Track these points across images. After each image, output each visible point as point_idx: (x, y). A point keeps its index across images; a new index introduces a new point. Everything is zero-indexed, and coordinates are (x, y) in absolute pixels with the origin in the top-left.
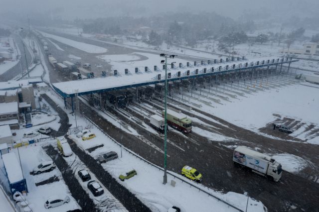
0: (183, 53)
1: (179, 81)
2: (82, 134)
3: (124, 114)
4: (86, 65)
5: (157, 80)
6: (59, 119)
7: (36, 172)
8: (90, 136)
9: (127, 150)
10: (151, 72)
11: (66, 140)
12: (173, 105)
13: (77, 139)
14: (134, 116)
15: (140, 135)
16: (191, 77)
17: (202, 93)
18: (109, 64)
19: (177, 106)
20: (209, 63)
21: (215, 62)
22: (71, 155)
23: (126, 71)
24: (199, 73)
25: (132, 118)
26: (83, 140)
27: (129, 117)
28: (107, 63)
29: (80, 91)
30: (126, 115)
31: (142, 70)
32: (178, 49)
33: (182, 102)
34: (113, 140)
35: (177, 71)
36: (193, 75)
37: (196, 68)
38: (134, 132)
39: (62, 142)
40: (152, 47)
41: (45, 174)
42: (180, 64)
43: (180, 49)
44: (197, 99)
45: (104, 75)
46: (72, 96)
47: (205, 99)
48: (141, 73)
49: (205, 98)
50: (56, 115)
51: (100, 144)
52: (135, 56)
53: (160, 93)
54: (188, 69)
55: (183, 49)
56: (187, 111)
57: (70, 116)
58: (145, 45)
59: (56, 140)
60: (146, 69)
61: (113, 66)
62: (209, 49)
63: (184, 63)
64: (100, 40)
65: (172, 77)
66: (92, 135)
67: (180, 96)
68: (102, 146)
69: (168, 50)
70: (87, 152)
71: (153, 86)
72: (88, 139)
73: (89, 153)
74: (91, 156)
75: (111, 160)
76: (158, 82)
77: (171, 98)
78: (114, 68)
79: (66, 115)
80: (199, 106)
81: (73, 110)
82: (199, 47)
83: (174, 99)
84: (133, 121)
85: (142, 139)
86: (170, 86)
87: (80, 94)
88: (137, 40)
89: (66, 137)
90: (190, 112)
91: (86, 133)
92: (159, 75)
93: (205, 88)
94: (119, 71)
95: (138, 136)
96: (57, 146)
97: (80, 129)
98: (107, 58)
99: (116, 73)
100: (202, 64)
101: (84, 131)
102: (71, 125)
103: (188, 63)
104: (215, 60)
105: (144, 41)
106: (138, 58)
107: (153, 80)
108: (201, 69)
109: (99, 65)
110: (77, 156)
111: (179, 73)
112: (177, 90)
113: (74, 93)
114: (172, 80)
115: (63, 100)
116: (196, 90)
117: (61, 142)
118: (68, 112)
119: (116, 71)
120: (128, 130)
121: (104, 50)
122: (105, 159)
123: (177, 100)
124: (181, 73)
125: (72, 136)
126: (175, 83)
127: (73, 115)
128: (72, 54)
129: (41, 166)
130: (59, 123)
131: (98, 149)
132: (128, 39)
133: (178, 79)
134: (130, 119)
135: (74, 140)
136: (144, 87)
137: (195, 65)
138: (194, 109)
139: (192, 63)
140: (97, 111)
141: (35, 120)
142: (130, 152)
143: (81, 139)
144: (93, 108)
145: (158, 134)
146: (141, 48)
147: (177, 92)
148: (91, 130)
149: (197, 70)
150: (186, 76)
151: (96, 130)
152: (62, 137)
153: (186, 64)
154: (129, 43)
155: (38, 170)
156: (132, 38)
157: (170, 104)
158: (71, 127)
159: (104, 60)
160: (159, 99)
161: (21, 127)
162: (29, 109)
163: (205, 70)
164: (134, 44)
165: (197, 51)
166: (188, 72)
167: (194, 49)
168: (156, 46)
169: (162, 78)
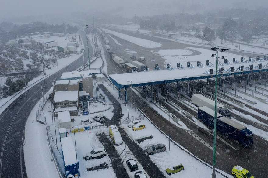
0: (238, 48)
1: (232, 76)
2: (133, 124)
3: (175, 107)
4: (140, 59)
5: (209, 75)
6: (113, 108)
7: (88, 158)
8: (140, 127)
9: (175, 144)
10: (204, 67)
11: (117, 129)
12: (225, 101)
13: (128, 128)
14: (184, 110)
15: (189, 130)
16: (244, 72)
17: (257, 90)
18: (163, 58)
19: (229, 102)
20: (265, 59)
22: (122, 144)
23: (179, 65)
24: (254, 69)
25: (182, 112)
26: (134, 130)
27: (179, 110)
28: (161, 57)
29: (133, 83)
30: (176, 108)
31: (194, 64)
32: (233, 45)
33: (235, 98)
34: (162, 133)
35: (231, 66)
36: (247, 70)
37: (251, 63)
38: (184, 126)
40: (206, 42)
41: (96, 160)
42: (234, 59)
43: (235, 44)
44: (251, 96)
45: (157, 68)
46: (126, 87)
47: (260, 96)
48: (193, 67)
49: (261, 95)
50: (110, 105)
51: (149, 136)
52: (188, 51)
53: (212, 88)
54: (242, 64)
55: (237, 44)
56: (241, 108)
57: (123, 107)
58: (199, 41)
59: (108, 129)
60: (198, 63)
61: (166, 60)
62: (266, 44)
63: (238, 58)
64: (155, 35)
65: (225, 72)
66: (142, 126)
67: (233, 92)
68: (151, 137)
69: (221, 45)
70: (136, 142)
71: (205, 80)
72: (138, 130)
73: (138, 144)
74: (140, 146)
75: (158, 152)
76: (210, 77)
77: (223, 93)
78: (167, 62)
79: (119, 105)
80: (253, 103)
81: (126, 101)
82: (255, 42)
83: (226, 94)
84: (183, 114)
85: (191, 133)
86: (222, 81)
87: (133, 86)
88: (190, 35)
89: (118, 126)
90: (243, 109)
91: (136, 123)
92: (212, 70)
93: (260, 85)
94: (171, 65)
95: (187, 130)
96: (109, 134)
97: (131, 119)
98: (161, 52)
99: (168, 67)
100: (257, 59)
101: (135, 122)
102: (123, 115)
103: (242, 58)
105: (198, 36)
106: (191, 53)
107: (204, 75)
108: (256, 65)
109: (153, 59)
110: (127, 146)
111: (232, 68)
112: (231, 86)
113: (128, 84)
114: (225, 75)
115: (118, 91)
116: (251, 86)
117: (113, 131)
118: (121, 102)
119: (168, 65)
120: (178, 123)
121: (159, 45)
122: (153, 151)
123: (230, 96)
124: (234, 69)
125: (124, 126)
126: (228, 79)
127: (126, 106)
128: (129, 48)
129: (93, 152)
130: (112, 112)
131: (148, 140)
132: (183, 34)
134: (180, 112)
135: (125, 130)
136: (196, 81)
137: (250, 60)
138: (247, 106)
139: (246, 58)
140: (149, 103)
141: (92, 108)
142: (178, 146)
143: (131, 129)
144: (144, 100)
145: (207, 129)
146: (194, 43)
147: (230, 88)
148: (142, 121)
149: (252, 66)
150: (240, 71)
151: (146, 122)
152: (115, 126)
153: (240, 60)
154: (184, 39)
155: (90, 155)
156: (186, 34)
157: (222, 99)
158: (123, 117)
159: (157, 54)
160: (211, 94)
161: (79, 114)
162: (87, 97)
163: (261, 65)
164: (188, 39)
165: (252, 47)
166: (242, 67)
167: (250, 44)
168: (210, 42)
169: (214, 73)
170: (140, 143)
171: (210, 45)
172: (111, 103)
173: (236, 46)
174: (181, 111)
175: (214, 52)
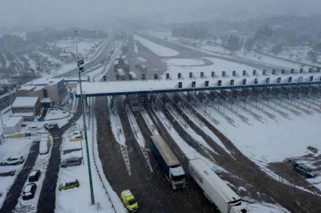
40: (228, 52)
55: (261, 56)
58: (222, 50)
76: (217, 88)
88: (216, 44)
100: (274, 73)
132: (209, 43)
137: (264, 73)
146: (216, 53)
173: (259, 58)
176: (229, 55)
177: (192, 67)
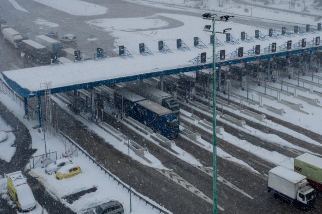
0: (249, 14)
1: (240, 65)
2: (55, 167)
3: (137, 128)
4: (67, 38)
5: (200, 64)
6: (12, 138)
8: (71, 171)
9: (141, 198)
10: (189, 49)
11: (24, 180)
12: (230, 110)
13: (46, 176)
14: (155, 132)
15: (166, 169)
16: (262, 57)
17: (285, 88)
18: (110, 34)
19: (237, 112)
20: (296, 31)
21: (308, 28)
22: (35, 207)
23: (142, 48)
24: (278, 51)
25: (152, 137)
26: (58, 178)
27: (146, 134)
28: (107, 33)
29: (54, 86)
30: (141, 130)
31: (171, 44)
32: (239, 7)
33: (247, 104)
34: (115, 179)
35: (238, 46)
36: (267, 53)
37: (272, 40)
38: (156, 163)
39: (18, 182)
40: (190, 3)
42: (243, 34)
43: (243, 6)
44: (276, 99)
45: (100, 54)
46: (41, 94)
47: (290, 99)
48: (169, 51)
49: (292, 97)
50: (7, 132)
51: (90, 187)
52: (159, 21)
53: (206, 89)
54: (258, 42)
55: (248, 7)
56: (257, 121)
57: (34, 134)
59: (5, 180)
60: (179, 43)
61: (118, 38)
62: (296, 6)
63: (250, 31)
65: (227, 58)
66: (75, 169)
67: (244, 94)
68: (94, 189)
69: (219, 9)
70: (64, 202)
71: (192, 74)
72: (66, 177)
73: (68, 205)
74: (72, 209)
76: (202, 67)
77: (226, 97)
78: (118, 43)
79: (27, 131)
80: (280, 112)
81: (40, 122)
82: (277, 3)
83: (231, 98)
84: (153, 141)
85: (171, 176)
86: (223, 75)
87: (55, 91)
89: (26, 174)
90: (262, 123)
91: (63, 164)
92: (204, 55)
93: (290, 78)
94: (128, 48)
95: (163, 171)
96: (6, 191)
97: (52, 157)
98: (107, 24)
99: (122, 52)
100: (283, 33)
101: (59, 162)
102: (35, 150)
103: (257, 32)
104: (308, 26)
106: (164, 23)
107: (191, 64)
108: (281, 43)
109: (92, 37)
110: (45, 210)
111: (241, 51)
112: (239, 83)
113: (43, 88)
114: (227, 63)
115: (23, 104)
116: (274, 81)
117: (15, 183)
118: (30, 125)
119: (122, 47)
120: (144, 158)
121: (102, 10)
123: (238, 101)
124: (244, 51)
125: (38, 172)
126: (233, 70)
127: (40, 131)
130: (12, 146)
131: (87, 195)
133: (239, 61)
134: (148, 137)
135: (39, 180)
136: (175, 76)
137: (270, 35)
138: (269, 118)
139: (264, 32)
140: (85, 123)
142: (147, 202)
143: (53, 176)
144: (78, 118)
145: (201, 165)
146: (170, 5)
147: (237, 87)
148: (74, 159)
149: (274, 45)
150: (254, 55)
151: (82, 160)
152: (19, 174)
153: (254, 35)
157: (225, 108)
158: (35, 155)
159: (101, 28)
160: (204, 99)
163: (289, 44)
165: (274, 11)
166: (258, 47)
167: (269, 6)
168: (198, 2)
169: (209, 60)
170: (71, 203)
171: (199, 8)
172: (9, 128)
173: (246, 10)
174: (150, 134)
175: (209, 22)
176: (194, 8)
177: (155, 31)
